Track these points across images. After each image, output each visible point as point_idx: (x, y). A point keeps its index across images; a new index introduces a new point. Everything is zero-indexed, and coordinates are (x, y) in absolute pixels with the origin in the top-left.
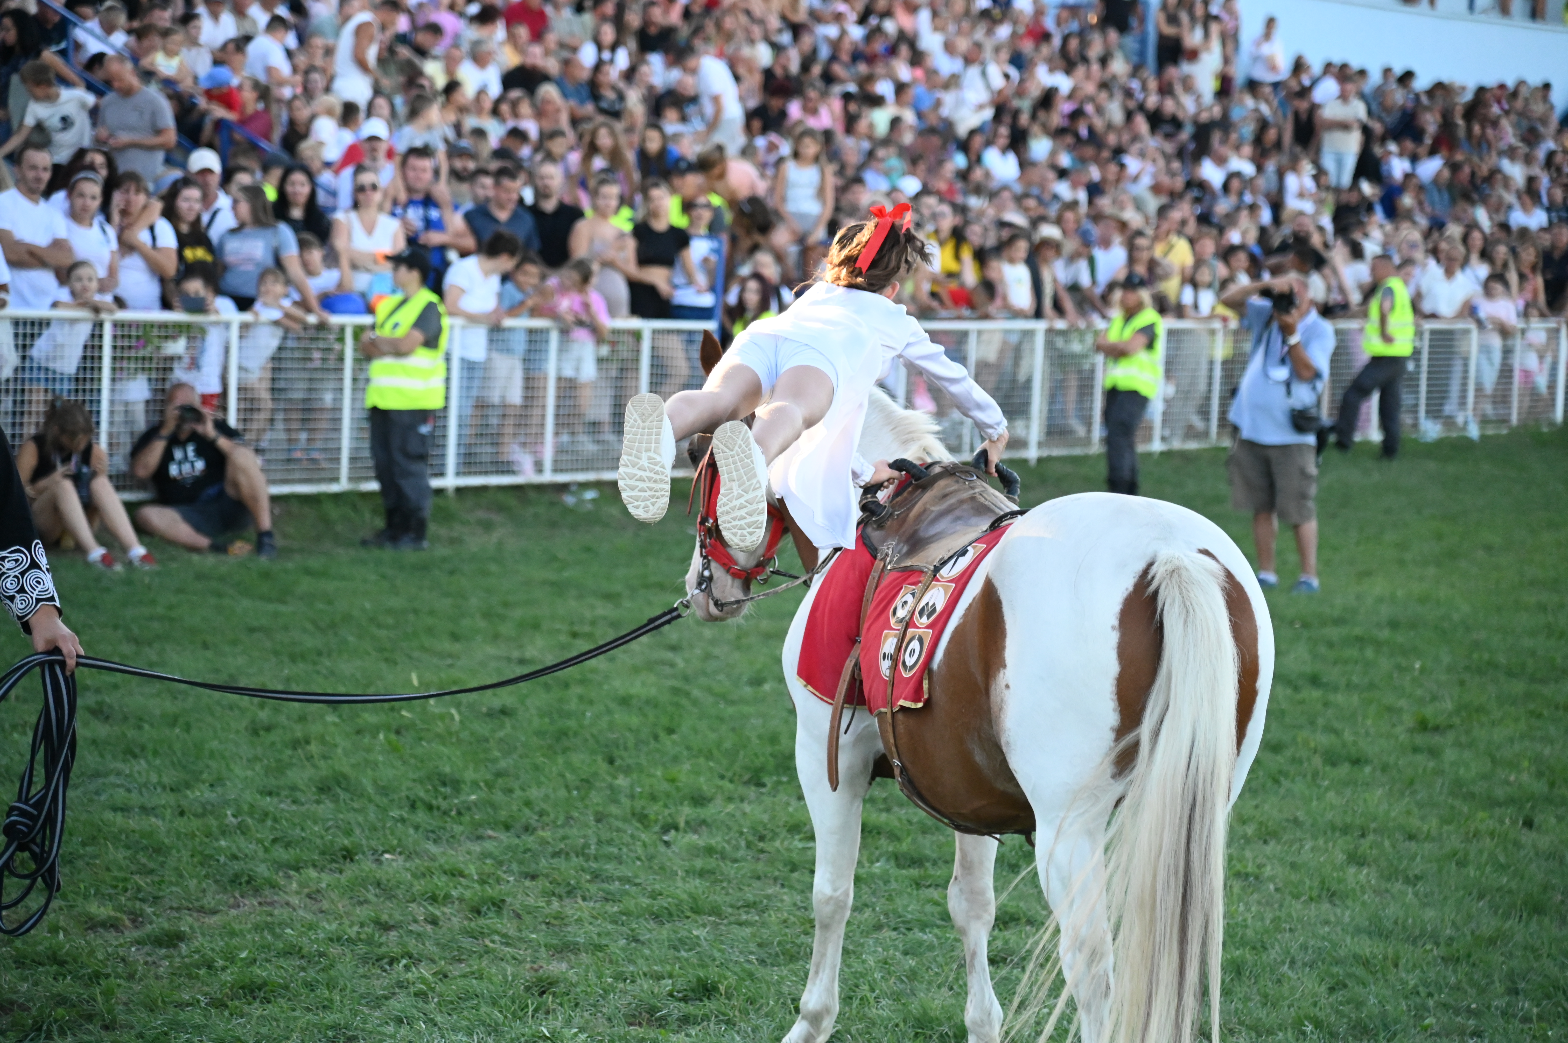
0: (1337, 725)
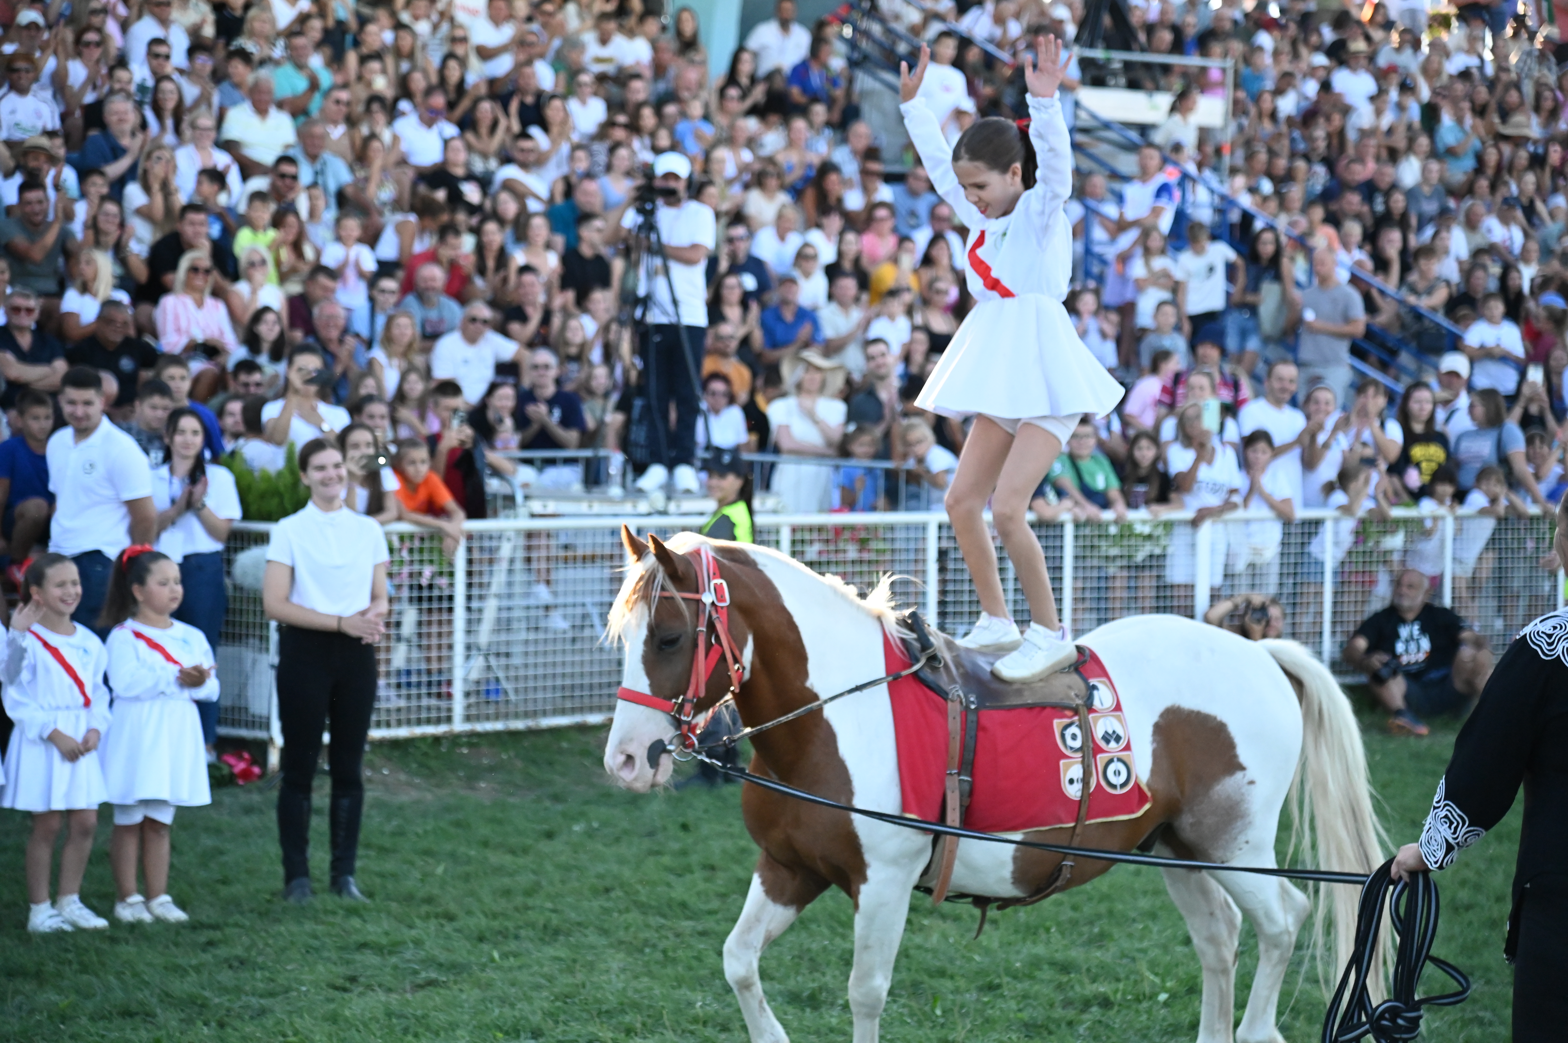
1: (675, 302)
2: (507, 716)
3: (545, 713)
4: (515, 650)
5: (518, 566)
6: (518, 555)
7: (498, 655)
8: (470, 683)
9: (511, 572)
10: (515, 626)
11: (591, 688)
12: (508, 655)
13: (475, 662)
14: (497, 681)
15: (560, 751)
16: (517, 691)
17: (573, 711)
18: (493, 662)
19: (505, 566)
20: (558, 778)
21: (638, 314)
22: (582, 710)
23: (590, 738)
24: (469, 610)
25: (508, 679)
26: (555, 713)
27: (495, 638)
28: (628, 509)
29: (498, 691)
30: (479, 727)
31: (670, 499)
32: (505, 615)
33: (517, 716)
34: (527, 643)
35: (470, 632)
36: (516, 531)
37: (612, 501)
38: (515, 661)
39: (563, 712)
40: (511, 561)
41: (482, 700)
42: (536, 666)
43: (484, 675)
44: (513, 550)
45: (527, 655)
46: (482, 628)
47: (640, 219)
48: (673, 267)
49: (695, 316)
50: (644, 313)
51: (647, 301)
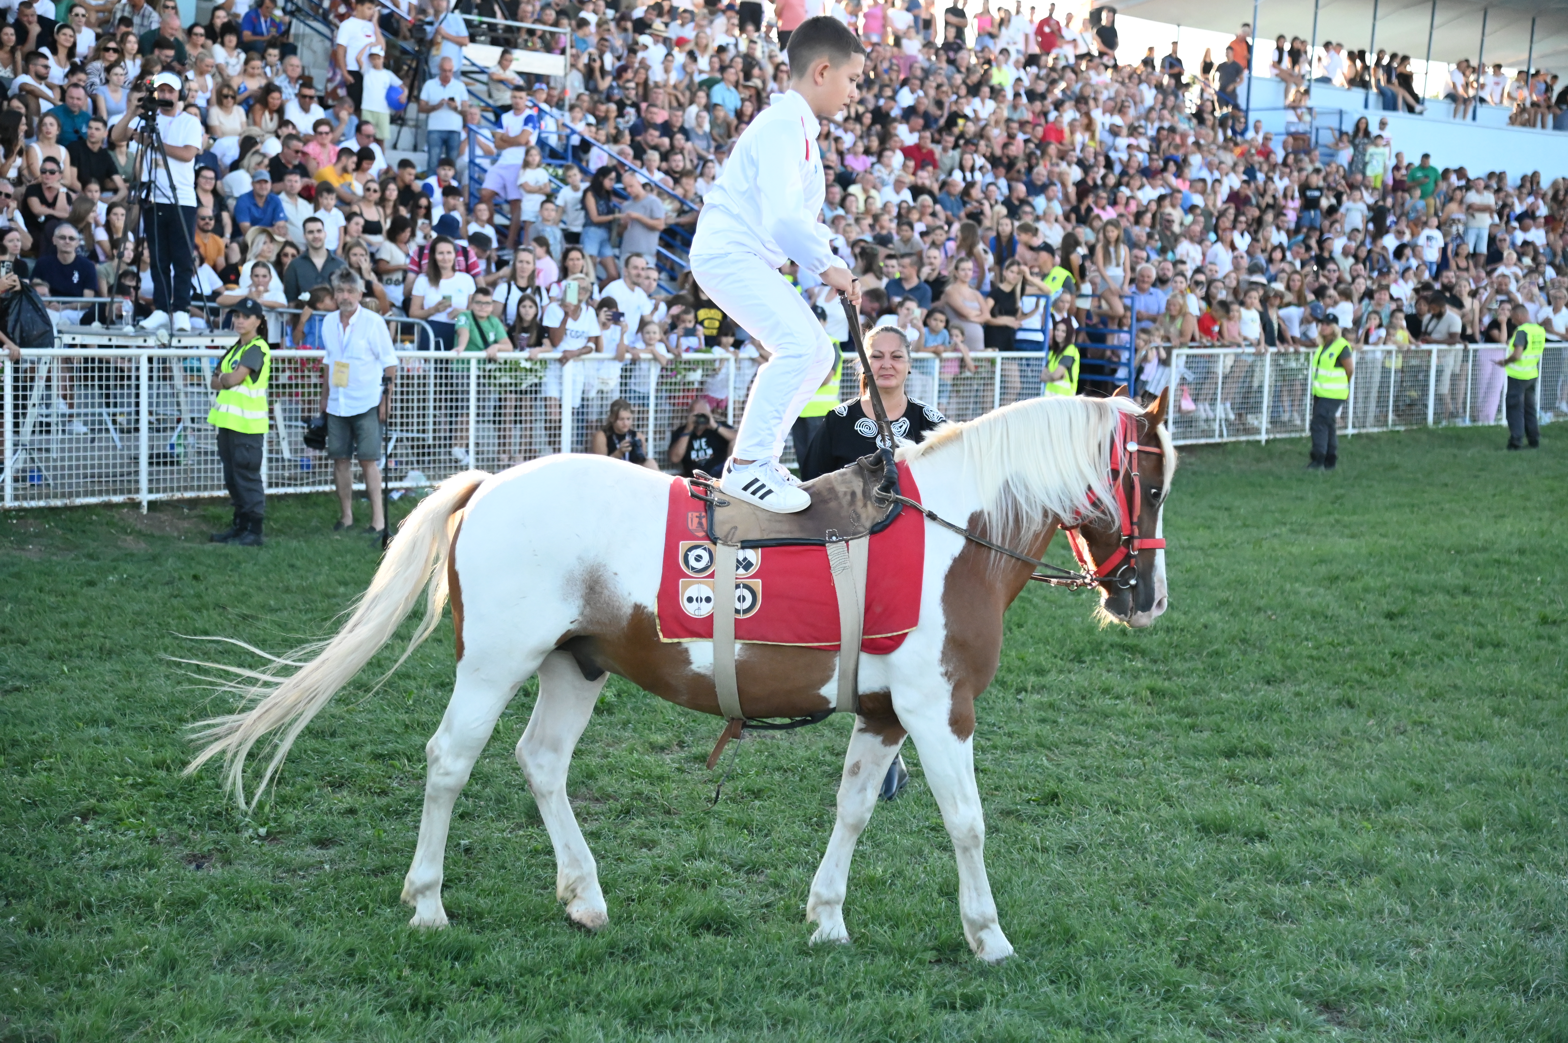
0: (1482, 620)
1: (173, 188)
2: (48, 497)
3: (78, 495)
4: (53, 446)
5: (54, 383)
6: (54, 375)
7: (40, 450)
8: (17, 471)
9: (48, 388)
10: (53, 428)
11: (115, 475)
12: (48, 450)
13: (22, 455)
14: (39, 470)
15: (91, 523)
16: (55, 477)
17: (100, 493)
18: (36, 455)
19: (43, 383)
20: (90, 542)
21: (143, 196)
22: (107, 492)
23: (114, 513)
24: (16, 416)
25: (47, 469)
26: (86, 494)
27: (37, 437)
28: (140, 342)
29: (40, 478)
30: (25, 504)
31: (172, 336)
32: (44, 420)
33: (55, 496)
34: (63, 441)
35: (16, 433)
36: (53, 357)
37: (126, 336)
38: (53, 455)
39: (93, 494)
40: (49, 379)
41: (28, 484)
42: (70, 459)
43: (28, 465)
44: (49, 371)
45: (63, 450)
46: (26, 429)
47: (143, 123)
48: (171, 162)
49: (187, 198)
50: (148, 195)
51: (149, 186)
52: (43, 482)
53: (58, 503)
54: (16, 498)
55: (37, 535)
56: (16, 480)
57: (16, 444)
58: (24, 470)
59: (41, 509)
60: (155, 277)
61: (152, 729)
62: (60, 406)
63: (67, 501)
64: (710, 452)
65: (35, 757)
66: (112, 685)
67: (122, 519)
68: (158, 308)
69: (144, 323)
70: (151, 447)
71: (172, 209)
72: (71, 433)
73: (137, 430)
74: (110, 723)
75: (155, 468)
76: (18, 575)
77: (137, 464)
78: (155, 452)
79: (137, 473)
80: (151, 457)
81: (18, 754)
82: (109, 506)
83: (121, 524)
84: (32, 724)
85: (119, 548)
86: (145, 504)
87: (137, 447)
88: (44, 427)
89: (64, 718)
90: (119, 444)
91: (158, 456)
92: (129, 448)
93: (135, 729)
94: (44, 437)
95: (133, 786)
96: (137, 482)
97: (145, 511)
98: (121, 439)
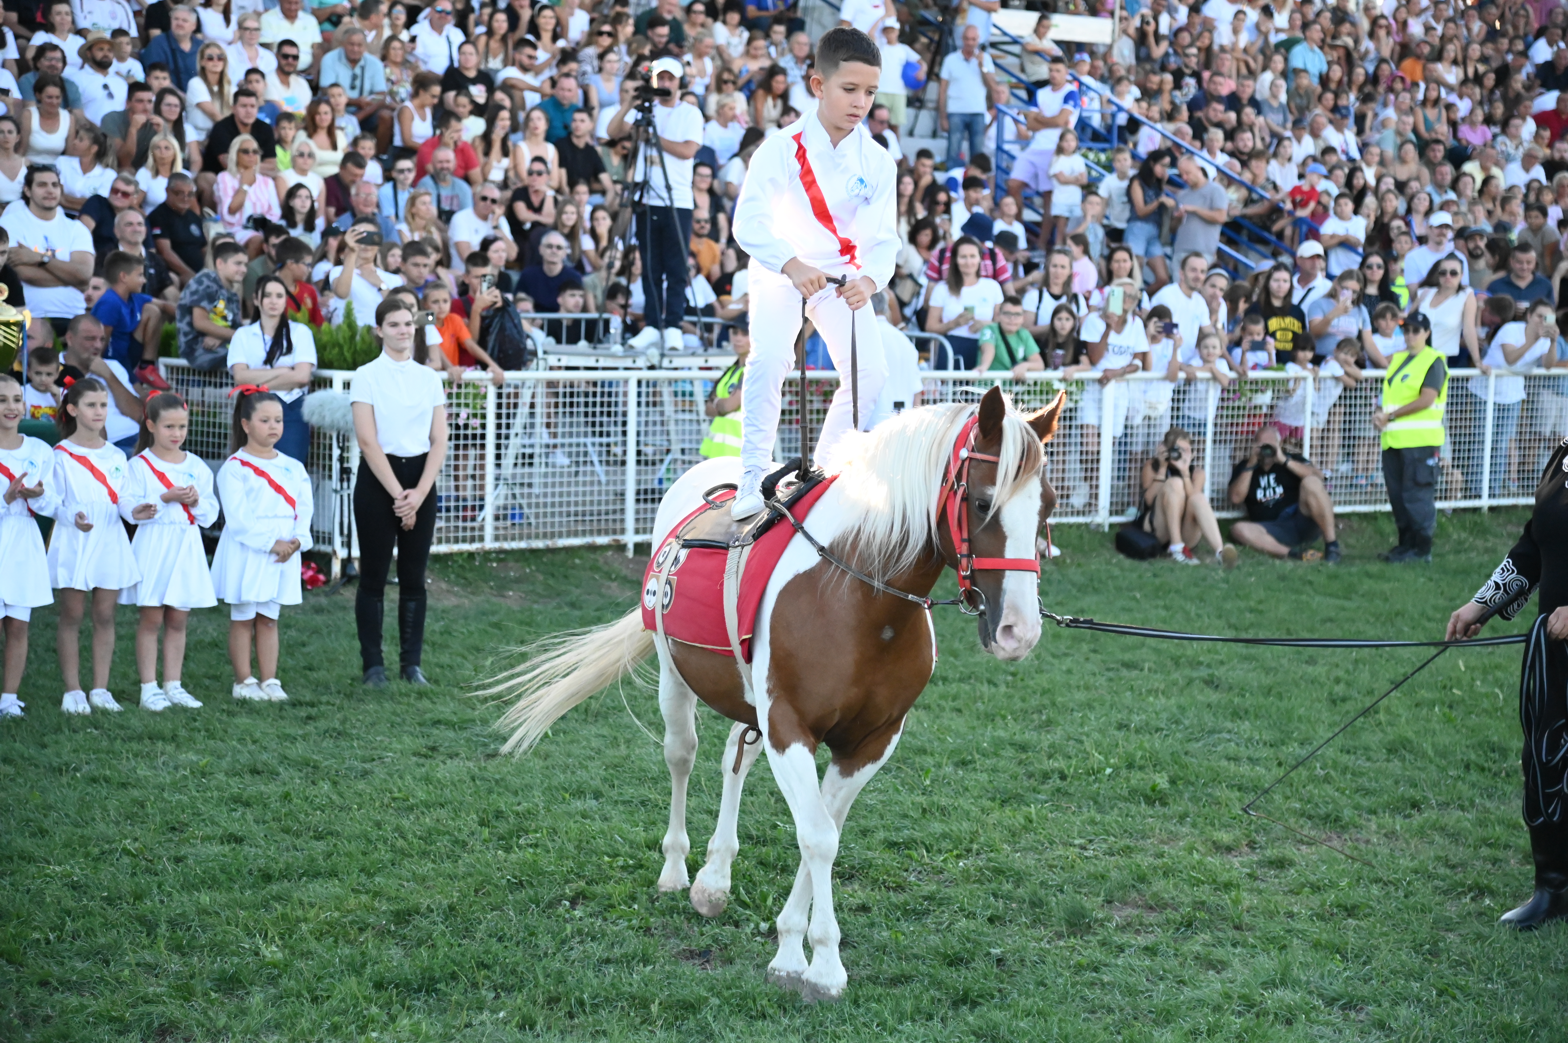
1: (669, 188)
2: (529, 537)
3: (561, 535)
4: (536, 480)
5: (538, 410)
6: (538, 400)
7: (522, 484)
8: (498, 508)
9: (532, 415)
10: (536, 460)
11: (599, 514)
12: (530, 485)
13: (503, 490)
14: (521, 507)
15: (574, 567)
16: (537, 516)
17: (584, 533)
18: (517, 491)
19: (526, 410)
20: (573, 589)
21: (637, 197)
22: (591, 533)
23: (598, 556)
24: (498, 446)
25: (529, 506)
26: (569, 534)
27: (519, 470)
28: (629, 363)
29: (521, 516)
30: (507, 545)
31: (663, 355)
32: (528, 451)
33: (537, 537)
34: (546, 475)
35: (498, 466)
36: (538, 381)
37: (614, 356)
38: (536, 490)
39: (576, 534)
40: (532, 406)
41: (509, 523)
42: (553, 495)
43: (510, 501)
44: (533, 396)
45: (546, 485)
46: (508, 461)
47: (640, 116)
48: (668, 159)
49: (683, 199)
50: (641, 197)
51: (644, 186)
52: (524, 521)
53: (539, 544)
54: (497, 538)
55: (517, 581)
56: (497, 518)
57: (497, 478)
58: (505, 508)
59: (522, 551)
60: (646, 290)
61: (643, 803)
62: (542, 436)
63: (550, 543)
64: (1280, 490)
65: (521, 831)
66: (599, 752)
67: (606, 563)
68: (649, 324)
69: (635, 341)
70: (639, 482)
71: (666, 212)
72: (554, 466)
73: (623, 463)
74: (597, 795)
75: (642, 506)
76: (497, 626)
77: (623, 501)
78: (642, 487)
79: (622, 511)
80: (638, 493)
81: (502, 827)
82: (593, 548)
83: (606, 568)
84: (516, 793)
85: (602, 596)
86: (631, 546)
87: (623, 482)
88: (527, 459)
89: (549, 788)
90: (603, 479)
91: (646, 492)
92: (615, 483)
93: (624, 803)
94: (527, 470)
95: (623, 868)
96: (622, 521)
97: (630, 554)
98: (607, 473)
